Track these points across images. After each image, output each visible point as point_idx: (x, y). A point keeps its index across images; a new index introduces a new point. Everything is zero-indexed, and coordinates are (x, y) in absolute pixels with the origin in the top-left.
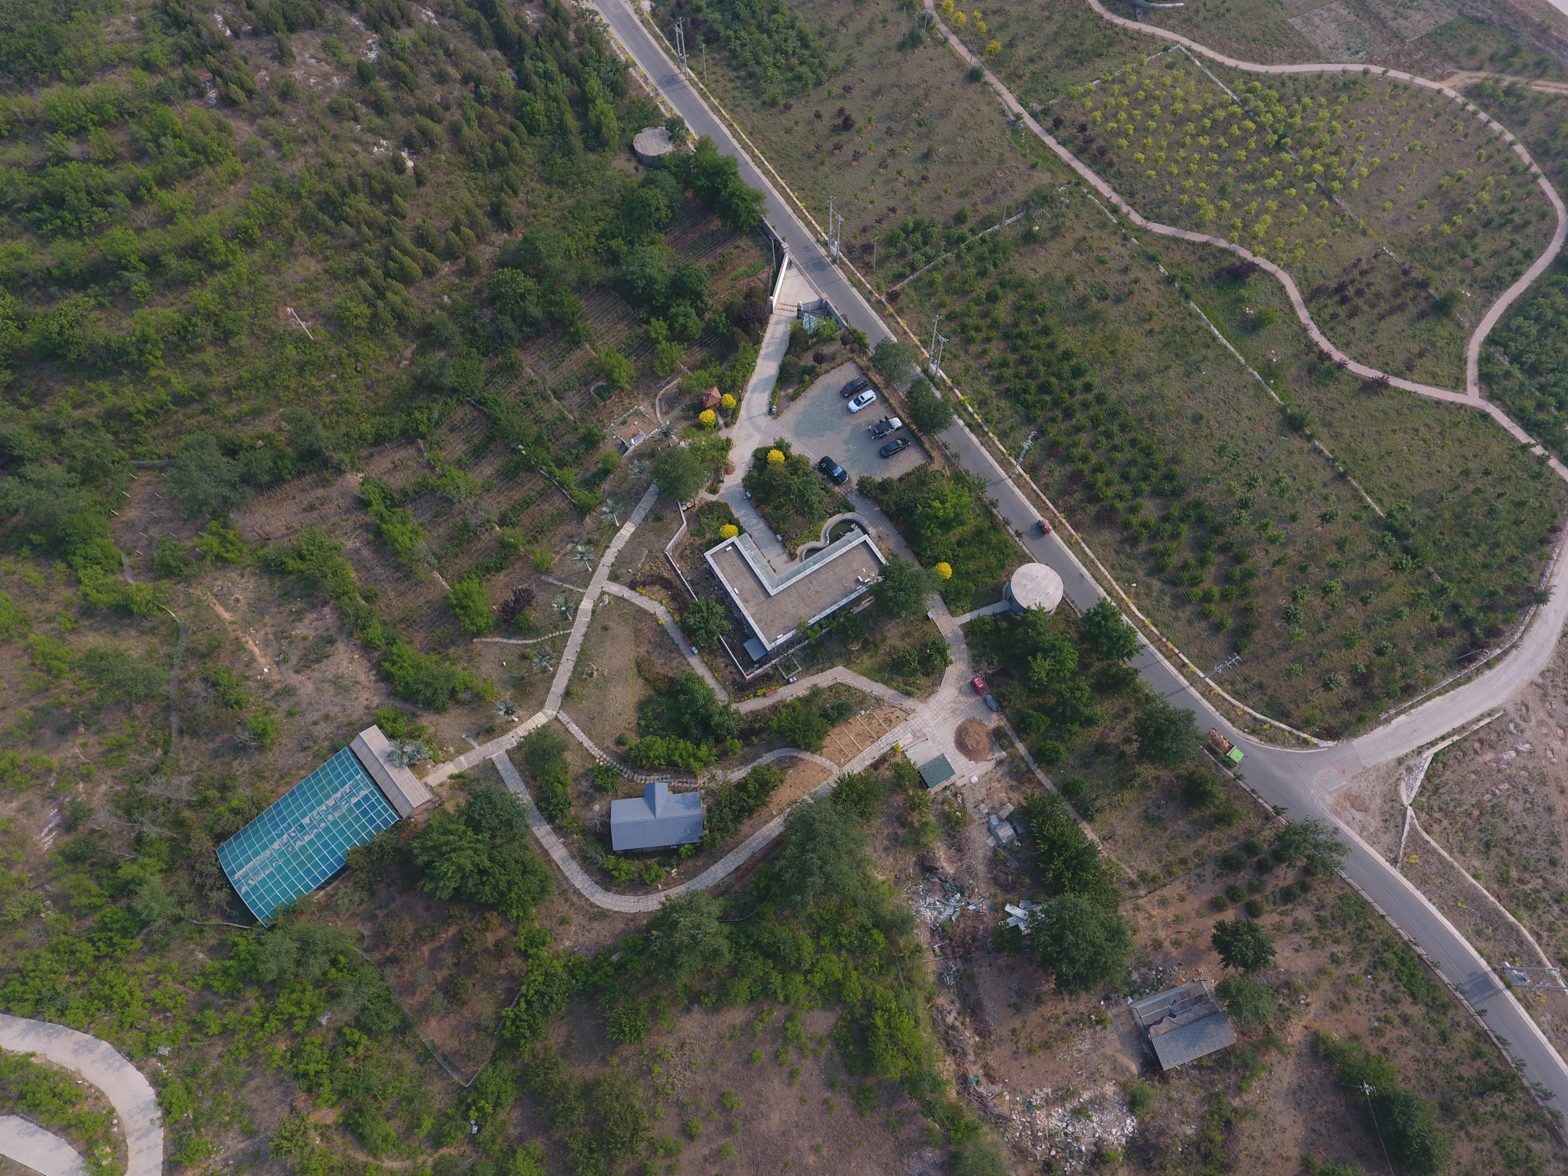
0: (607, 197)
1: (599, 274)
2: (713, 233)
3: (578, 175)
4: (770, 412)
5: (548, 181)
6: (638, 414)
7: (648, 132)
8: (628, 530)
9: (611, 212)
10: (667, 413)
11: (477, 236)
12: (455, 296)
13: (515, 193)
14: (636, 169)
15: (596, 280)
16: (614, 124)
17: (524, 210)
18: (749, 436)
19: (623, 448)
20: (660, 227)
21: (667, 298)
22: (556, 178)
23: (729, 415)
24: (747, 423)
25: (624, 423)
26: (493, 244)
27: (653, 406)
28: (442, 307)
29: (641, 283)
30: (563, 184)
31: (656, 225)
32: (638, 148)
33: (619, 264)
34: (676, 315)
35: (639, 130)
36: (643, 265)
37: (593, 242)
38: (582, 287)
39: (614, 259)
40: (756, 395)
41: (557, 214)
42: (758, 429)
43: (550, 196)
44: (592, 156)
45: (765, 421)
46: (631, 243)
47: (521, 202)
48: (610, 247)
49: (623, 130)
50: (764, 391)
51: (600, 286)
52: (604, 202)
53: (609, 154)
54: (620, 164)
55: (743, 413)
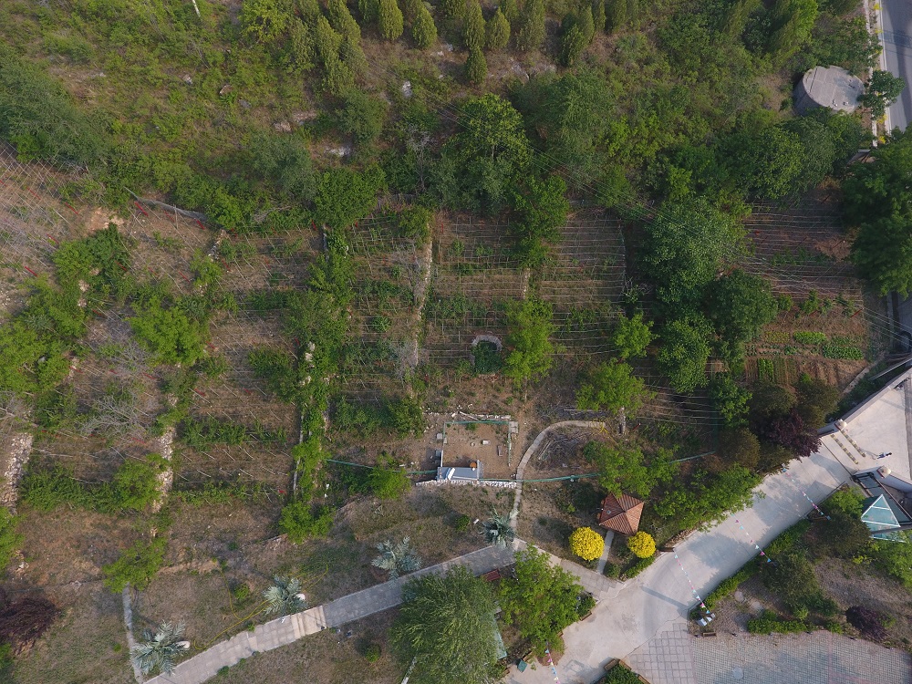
0: (718, 111)
1: (623, 194)
2: (820, 256)
3: (705, 60)
4: (695, 614)
5: (661, 43)
6: (501, 430)
7: (836, 72)
8: (306, 624)
9: (705, 131)
10: (540, 466)
11: (513, 40)
12: (420, 90)
13: (608, 28)
14: (784, 104)
15: (612, 202)
16: (803, 34)
17: (602, 55)
18: (626, 624)
19: (432, 467)
20: (756, 196)
21: (685, 300)
22: (676, 45)
23: (625, 564)
24: (641, 596)
25: (470, 427)
26: (526, 66)
27: (533, 434)
28: (392, 94)
29: (666, 254)
30: (676, 59)
31: (753, 190)
32: (807, 82)
33: (658, 205)
34: (678, 335)
35: (825, 62)
36: (692, 233)
37: (651, 152)
38: (586, 197)
39: (658, 192)
40: (693, 559)
41: (639, 88)
42: (651, 625)
43: (648, 62)
44: (742, 51)
45: (672, 621)
46: (700, 189)
47: (608, 46)
48: (666, 174)
49: (807, 50)
50: (710, 563)
51: (611, 212)
52: (708, 115)
53: (765, 64)
54: (768, 87)
55: (647, 575)
